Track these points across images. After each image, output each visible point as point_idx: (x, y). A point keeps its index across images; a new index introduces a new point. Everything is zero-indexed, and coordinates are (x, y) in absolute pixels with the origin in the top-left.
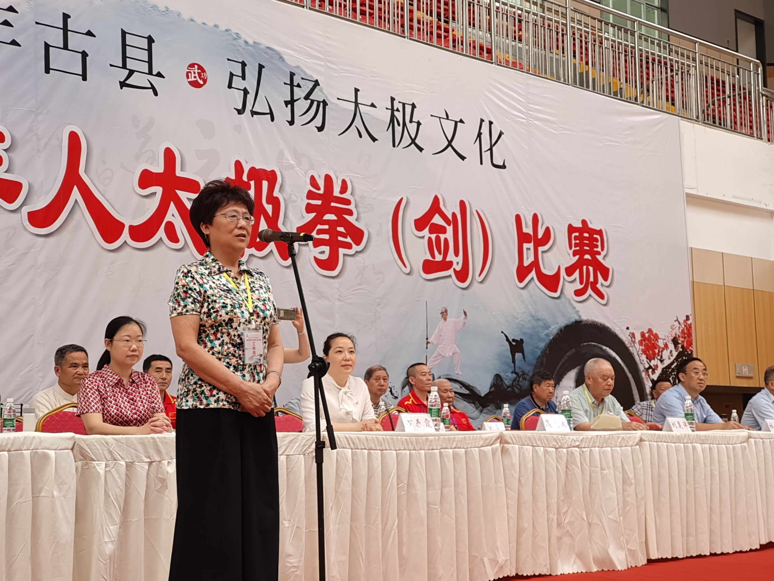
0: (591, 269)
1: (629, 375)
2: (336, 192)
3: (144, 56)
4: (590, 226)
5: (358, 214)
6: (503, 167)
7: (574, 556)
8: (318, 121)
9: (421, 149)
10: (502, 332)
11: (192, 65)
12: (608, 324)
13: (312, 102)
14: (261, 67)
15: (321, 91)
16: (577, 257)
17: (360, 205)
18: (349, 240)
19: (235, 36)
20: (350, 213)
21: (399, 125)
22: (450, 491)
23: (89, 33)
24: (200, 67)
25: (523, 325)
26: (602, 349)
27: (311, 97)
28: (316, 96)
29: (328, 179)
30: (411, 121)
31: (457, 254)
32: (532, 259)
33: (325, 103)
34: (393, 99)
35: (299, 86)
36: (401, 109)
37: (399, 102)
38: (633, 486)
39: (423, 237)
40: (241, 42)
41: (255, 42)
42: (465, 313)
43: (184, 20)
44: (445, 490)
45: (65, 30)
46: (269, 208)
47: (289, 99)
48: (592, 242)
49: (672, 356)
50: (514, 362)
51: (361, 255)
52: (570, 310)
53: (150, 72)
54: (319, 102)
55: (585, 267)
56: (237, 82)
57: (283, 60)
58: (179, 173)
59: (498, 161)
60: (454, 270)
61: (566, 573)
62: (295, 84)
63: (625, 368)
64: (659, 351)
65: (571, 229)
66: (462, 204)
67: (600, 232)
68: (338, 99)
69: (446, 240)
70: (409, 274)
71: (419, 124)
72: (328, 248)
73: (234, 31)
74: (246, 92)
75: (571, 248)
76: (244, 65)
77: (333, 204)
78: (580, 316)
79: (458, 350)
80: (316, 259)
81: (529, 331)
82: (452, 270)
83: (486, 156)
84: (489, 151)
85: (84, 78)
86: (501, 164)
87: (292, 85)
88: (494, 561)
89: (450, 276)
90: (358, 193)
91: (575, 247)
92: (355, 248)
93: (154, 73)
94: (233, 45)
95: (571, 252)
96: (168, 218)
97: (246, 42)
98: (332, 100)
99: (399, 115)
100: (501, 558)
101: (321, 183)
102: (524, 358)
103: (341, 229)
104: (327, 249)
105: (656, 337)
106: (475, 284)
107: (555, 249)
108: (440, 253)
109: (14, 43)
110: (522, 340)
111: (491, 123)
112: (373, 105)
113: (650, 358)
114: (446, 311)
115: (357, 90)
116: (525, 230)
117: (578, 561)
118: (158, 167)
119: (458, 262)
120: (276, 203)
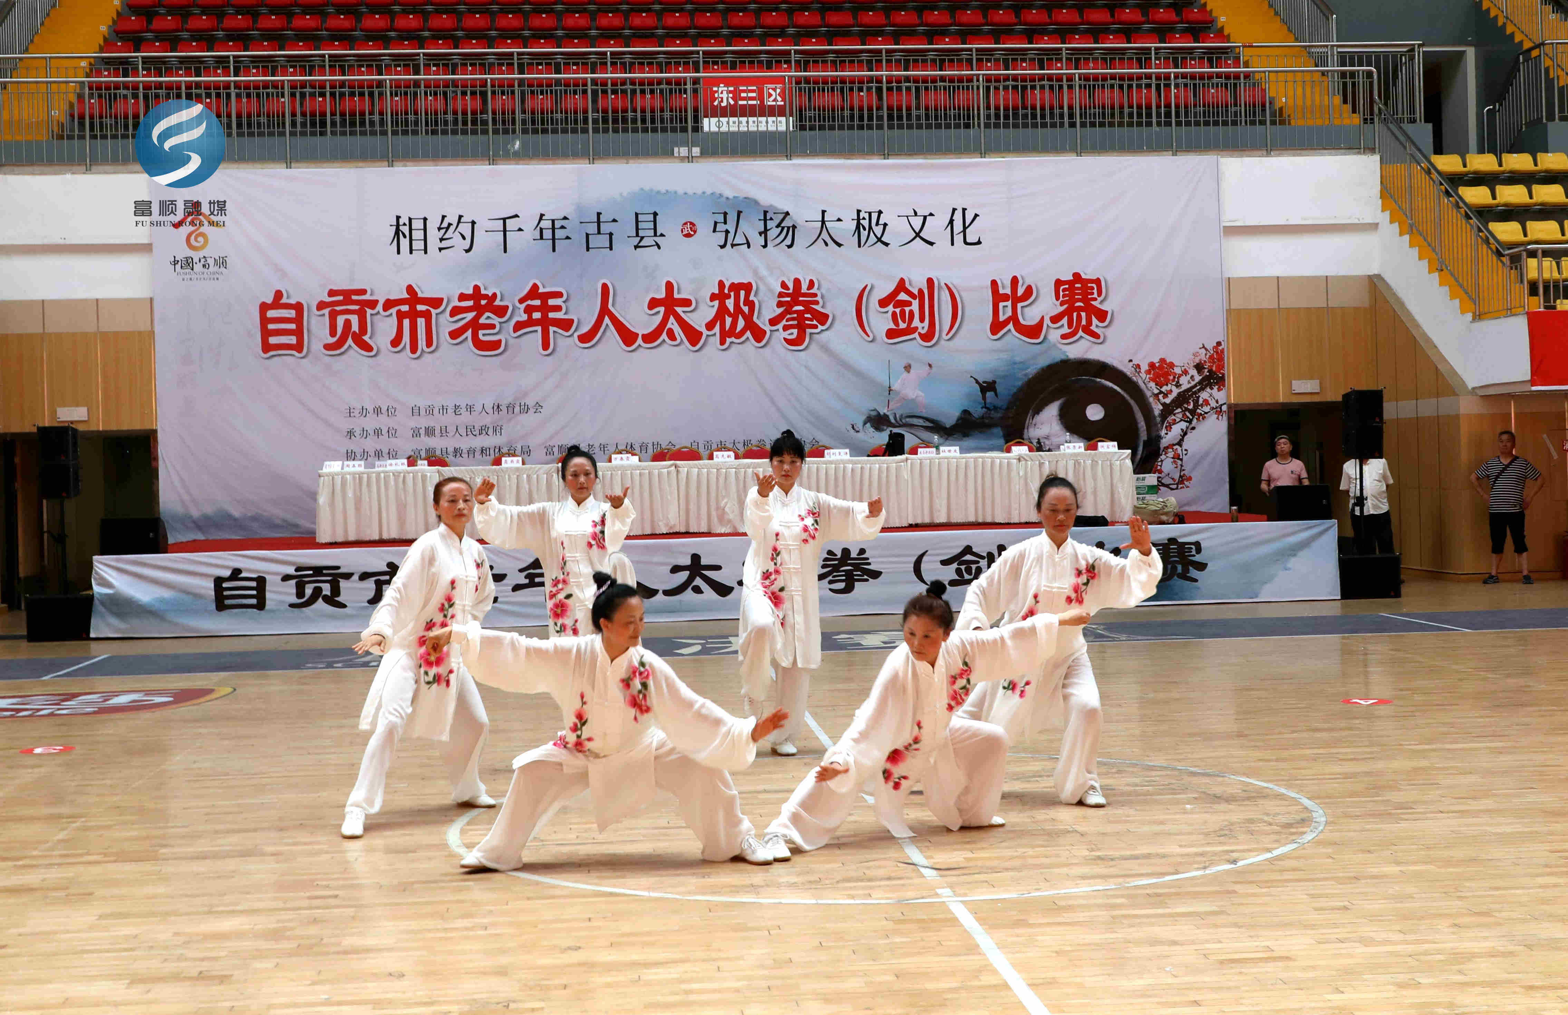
0: (1083, 314)
1: (1132, 402)
2: (804, 289)
3: (651, 225)
4: (1084, 276)
5: (824, 302)
6: (979, 243)
8: (788, 241)
9: (887, 244)
10: (971, 377)
11: (686, 224)
12: (1102, 360)
13: (783, 228)
14: (739, 213)
15: (791, 218)
16: (1066, 306)
17: (825, 296)
18: (815, 322)
19: (718, 196)
20: (817, 303)
21: (865, 230)
23: (614, 221)
24: (691, 223)
25: (995, 369)
27: (782, 225)
28: (787, 223)
29: (797, 282)
30: (877, 224)
31: (922, 320)
32: (1009, 313)
33: (794, 227)
34: (859, 211)
35: (771, 219)
36: (867, 217)
37: (866, 212)
39: (887, 312)
40: (723, 199)
41: (732, 197)
42: (930, 365)
43: (679, 195)
45: (599, 222)
46: (746, 309)
47: (763, 229)
48: (1086, 290)
49: (1193, 380)
51: (825, 332)
52: (1055, 351)
53: (655, 235)
54: (788, 228)
55: (1075, 314)
56: (720, 227)
57: (758, 204)
58: (676, 296)
59: (973, 240)
60: (920, 334)
62: (768, 218)
63: (1126, 395)
64: (1174, 377)
65: (1058, 283)
66: (930, 282)
67: (1098, 282)
68: (806, 221)
69: (911, 311)
70: (871, 341)
71: (885, 225)
73: (718, 193)
74: (727, 232)
75: (1057, 298)
77: (801, 299)
78: (1067, 356)
79: (922, 393)
80: (785, 339)
81: (1003, 373)
82: (917, 334)
83: (959, 239)
84: (962, 232)
85: (611, 248)
86: (976, 240)
87: (765, 220)
89: (915, 339)
90: (823, 287)
91: (1063, 298)
92: (820, 328)
93: (658, 234)
94: (716, 202)
95: (1058, 303)
96: (669, 326)
97: (727, 198)
98: (801, 223)
99: (865, 223)
101: (791, 285)
102: (996, 395)
103: (808, 316)
104: (795, 331)
105: (1172, 365)
106: (942, 342)
107: (1038, 302)
108: (904, 322)
109: (568, 238)
110: (994, 382)
111: (964, 210)
112: (839, 220)
113: (1159, 385)
114: (910, 365)
115: (824, 212)
116: (1001, 291)
118: (661, 294)
119: (924, 327)
120: (751, 305)
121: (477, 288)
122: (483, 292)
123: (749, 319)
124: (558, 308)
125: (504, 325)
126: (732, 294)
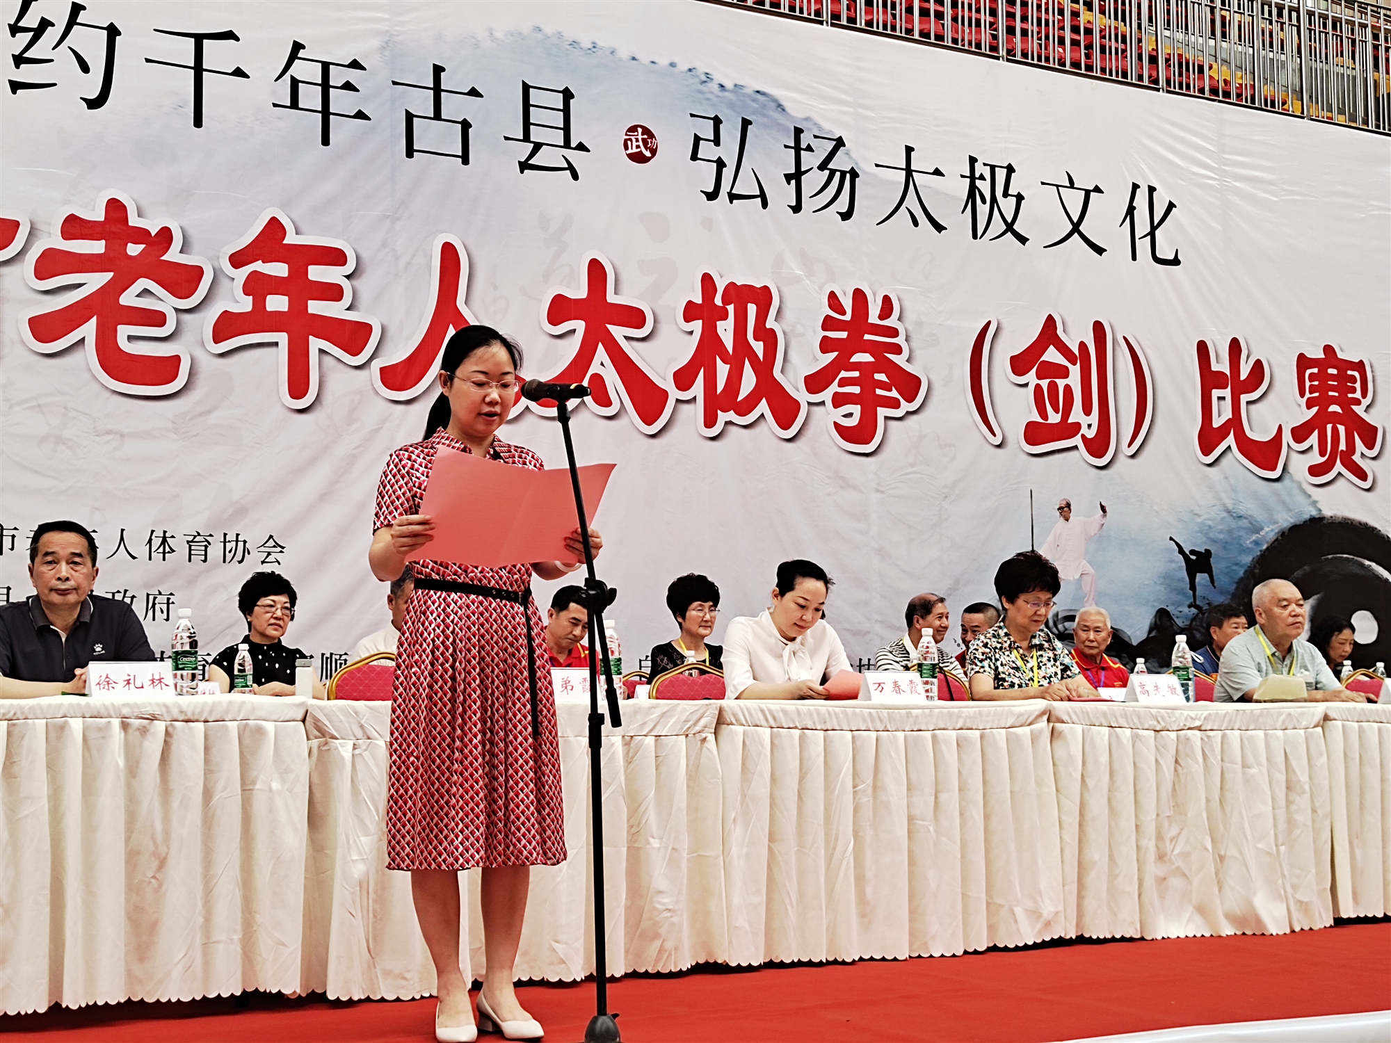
0: (1341, 429)
2: (873, 318)
3: (558, 119)
4: (1340, 355)
5: (911, 351)
6: (1176, 262)
7: (1191, 908)
8: (842, 204)
9: (1023, 240)
10: (1171, 539)
12: (1373, 523)
13: (833, 172)
14: (746, 123)
15: (848, 154)
16: (1315, 409)
17: (913, 336)
18: (894, 393)
19: (704, 78)
20: (897, 350)
21: (984, 201)
22: (951, 799)
23: (474, 93)
25: (1210, 527)
26: (1362, 565)
27: (831, 166)
28: (839, 162)
29: (860, 297)
30: (1006, 194)
31: (1087, 410)
32: (1228, 414)
33: (854, 174)
34: (973, 161)
35: (809, 148)
36: (988, 176)
37: (985, 164)
38: (1307, 796)
39: (1026, 385)
40: (714, 87)
41: (736, 85)
42: (1103, 509)
43: (620, 60)
44: (943, 797)
45: (437, 90)
46: (759, 347)
47: (793, 171)
48: (1345, 383)
50: (1193, 587)
51: (915, 417)
52: (1300, 499)
53: (567, 144)
54: (843, 174)
55: (1329, 427)
56: (706, 150)
57: (784, 110)
58: (611, 298)
59: (1165, 252)
60: (1083, 436)
61: (1173, 936)
62: (803, 145)
65: (1303, 362)
66: (1098, 328)
67: (1360, 366)
68: (877, 165)
69: (1068, 389)
70: (999, 446)
71: (1020, 198)
72: (859, 407)
73: (702, 68)
74: (721, 164)
75: (1302, 394)
76: (717, 121)
77: (867, 337)
78: (1320, 510)
79: (1090, 570)
80: (838, 427)
81: (1221, 536)
82: (1079, 436)
83: (1144, 246)
84: (1149, 237)
85: (465, 159)
86: (1171, 257)
87: (797, 148)
88: (1035, 914)
89: (1076, 448)
90: (910, 316)
91: (1311, 393)
92: (905, 406)
93: (573, 145)
94: (700, 92)
95: (1303, 401)
96: (594, 369)
97: (722, 86)
98: (866, 169)
99: (985, 187)
100: (1048, 909)
101: (847, 303)
102: (1212, 581)
103: (881, 377)
104: (856, 409)
106: (1122, 461)
107: (1271, 396)
108: (1057, 411)
109: (360, 115)
110: (1208, 553)
111: (1152, 190)
112: (937, 172)
114: (1068, 505)
115: (909, 150)
116: (1215, 367)
117: (1198, 919)
118: (579, 290)
119: (1089, 425)
120: (769, 338)
121: (115, 207)
122: (134, 221)
123: (764, 369)
124: (332, 292)
125: (186, 317)
126: (731, 308)
